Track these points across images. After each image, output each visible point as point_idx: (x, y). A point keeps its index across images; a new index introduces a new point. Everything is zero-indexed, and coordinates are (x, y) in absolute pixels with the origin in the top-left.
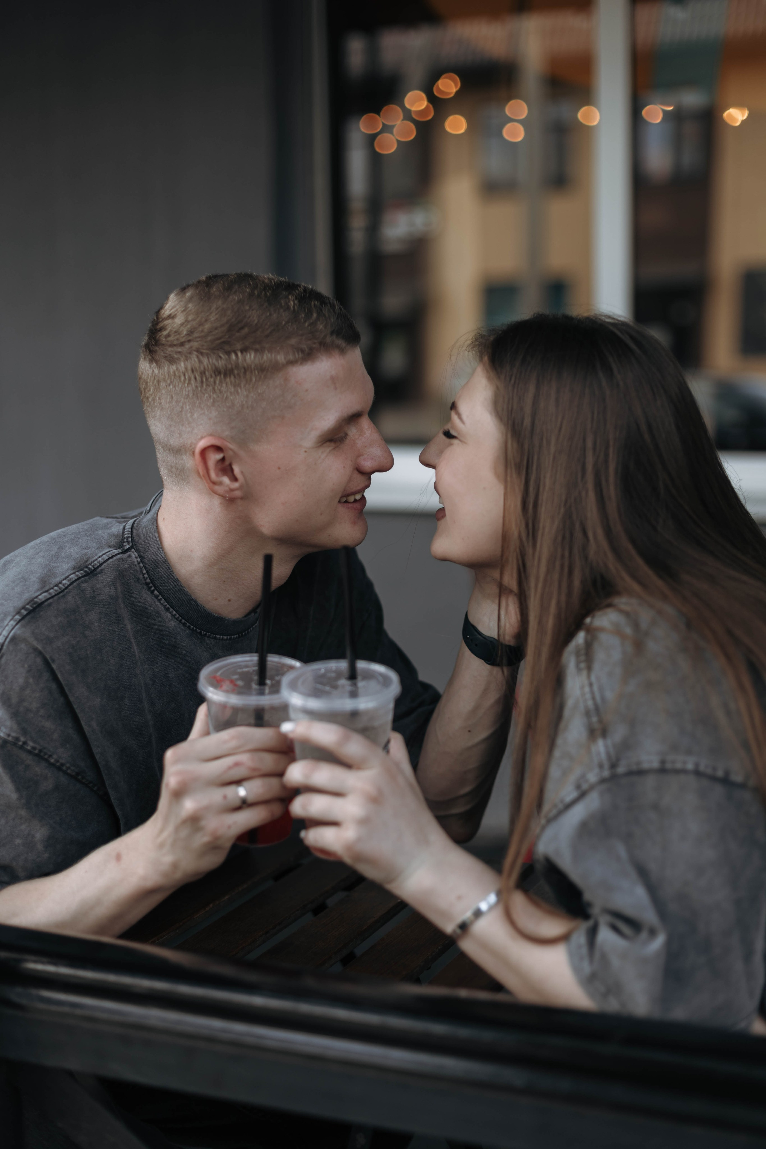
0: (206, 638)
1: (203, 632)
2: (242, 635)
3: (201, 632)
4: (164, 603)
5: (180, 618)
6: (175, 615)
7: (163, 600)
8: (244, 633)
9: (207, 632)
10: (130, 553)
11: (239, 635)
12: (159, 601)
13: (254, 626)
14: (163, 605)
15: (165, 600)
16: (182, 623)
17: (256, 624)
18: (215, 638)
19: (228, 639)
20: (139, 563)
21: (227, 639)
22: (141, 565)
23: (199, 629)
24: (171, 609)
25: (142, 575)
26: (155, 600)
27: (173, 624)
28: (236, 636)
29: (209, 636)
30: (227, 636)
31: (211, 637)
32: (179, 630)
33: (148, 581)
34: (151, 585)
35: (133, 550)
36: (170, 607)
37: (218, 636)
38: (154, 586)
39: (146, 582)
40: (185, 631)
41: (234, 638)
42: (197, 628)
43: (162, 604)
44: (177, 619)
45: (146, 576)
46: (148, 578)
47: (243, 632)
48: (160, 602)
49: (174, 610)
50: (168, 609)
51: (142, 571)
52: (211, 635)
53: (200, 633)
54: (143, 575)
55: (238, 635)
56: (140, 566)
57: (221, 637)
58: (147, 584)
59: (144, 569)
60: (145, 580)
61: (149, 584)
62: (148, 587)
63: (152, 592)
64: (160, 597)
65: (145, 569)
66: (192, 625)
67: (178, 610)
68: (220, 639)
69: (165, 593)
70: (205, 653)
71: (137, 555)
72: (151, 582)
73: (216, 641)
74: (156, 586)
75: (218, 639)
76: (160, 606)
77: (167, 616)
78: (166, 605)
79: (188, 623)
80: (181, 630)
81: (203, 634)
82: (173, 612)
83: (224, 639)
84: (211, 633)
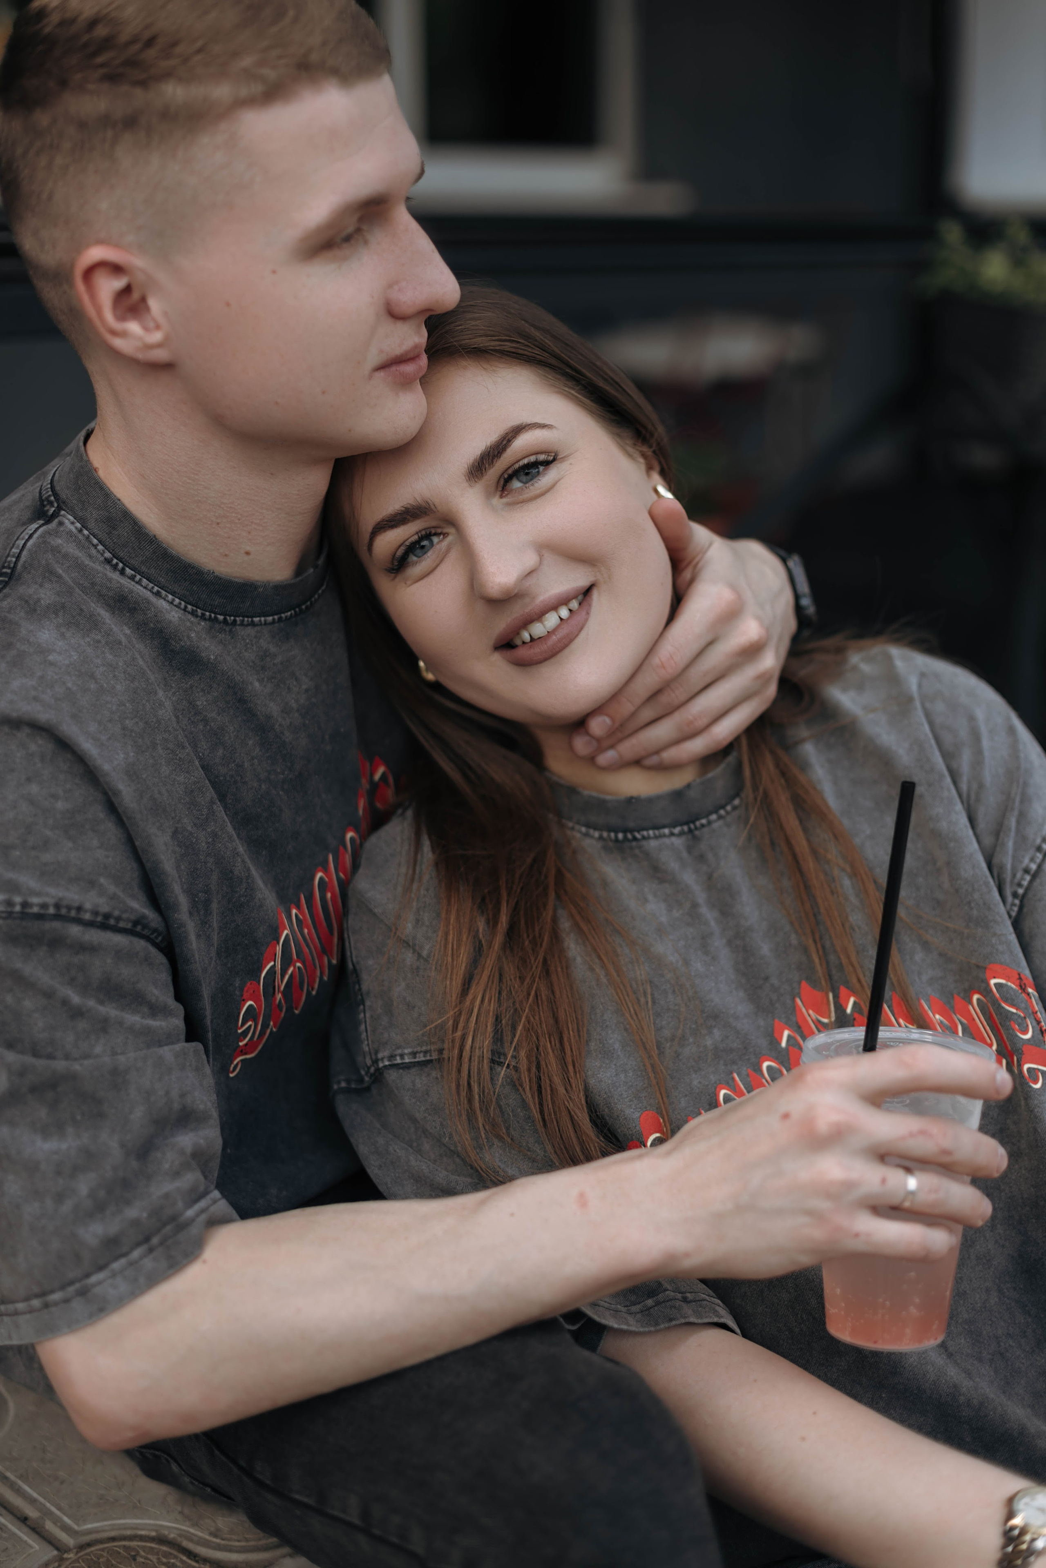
0: (238, 627)
1: (228, 618)
2: (301, 610)
4: (148, 585)
5: (183, 603)
7: (145, 580)
8: (304, 607)
9: (236, 616)
10: (60, 518)
12: (139, 582)
13: (320, 592)
14: (148, 589)
15: (147, 580)
16: (189, 613)
17: (324, 587)
18: (253, 624)
19: (276, 620)
20: (80, 531)
21: (274, 621)
22: (86, 532)
23: (220, 615)
24: (163, 593)
25: (92, 548)
26: (133, 583)
27: (174, 616)
28: (289, 613)
29: (242, 624)
30: (272, 615)
31: (245, 623)
32: (186, 624)
33: (108, 555)
34: (115, 561)
35: (63, 513)
36: (160, 589)
37: (256, 619)
38: (122, 562)
39: (105, 559)
40: (198, 623)
41: (287, 616)
42: (215, 613)
43: (145, 588)
44: (178, 606)
45: (100, 547)
46: (107, 551)
47: (303, 604)
48: (142, 585)
49: (168, 593)
50: (158, 594)
51: (91, 542)
52: (243, 621)
53: (225, 621)
54: (96, 548)
55: (293, 612)
56: (84, 536)
57: (263, 619)
58: (107, 561)
59: (92, 537)
60: (102, 554)
61: (112, 560)
62: (111, 565)
64: (138, 577)
65: (94, 537)
66: (206, 611)
67: (175, 592)
68: (261, 624)
69: (144, 569)
70: (246, 654)
71: (71, 518)
72: (114, 556)
73: (256, 628)
74: (124, 560)
75: (257, 625)
76: (144, 590)
77: (162, 604)
78: (153, 588)
79: (200, 609)
80: (192, 623)
81: (229, 621)
82: (167, 596)
83: (268, 622)
84: (244, 617)
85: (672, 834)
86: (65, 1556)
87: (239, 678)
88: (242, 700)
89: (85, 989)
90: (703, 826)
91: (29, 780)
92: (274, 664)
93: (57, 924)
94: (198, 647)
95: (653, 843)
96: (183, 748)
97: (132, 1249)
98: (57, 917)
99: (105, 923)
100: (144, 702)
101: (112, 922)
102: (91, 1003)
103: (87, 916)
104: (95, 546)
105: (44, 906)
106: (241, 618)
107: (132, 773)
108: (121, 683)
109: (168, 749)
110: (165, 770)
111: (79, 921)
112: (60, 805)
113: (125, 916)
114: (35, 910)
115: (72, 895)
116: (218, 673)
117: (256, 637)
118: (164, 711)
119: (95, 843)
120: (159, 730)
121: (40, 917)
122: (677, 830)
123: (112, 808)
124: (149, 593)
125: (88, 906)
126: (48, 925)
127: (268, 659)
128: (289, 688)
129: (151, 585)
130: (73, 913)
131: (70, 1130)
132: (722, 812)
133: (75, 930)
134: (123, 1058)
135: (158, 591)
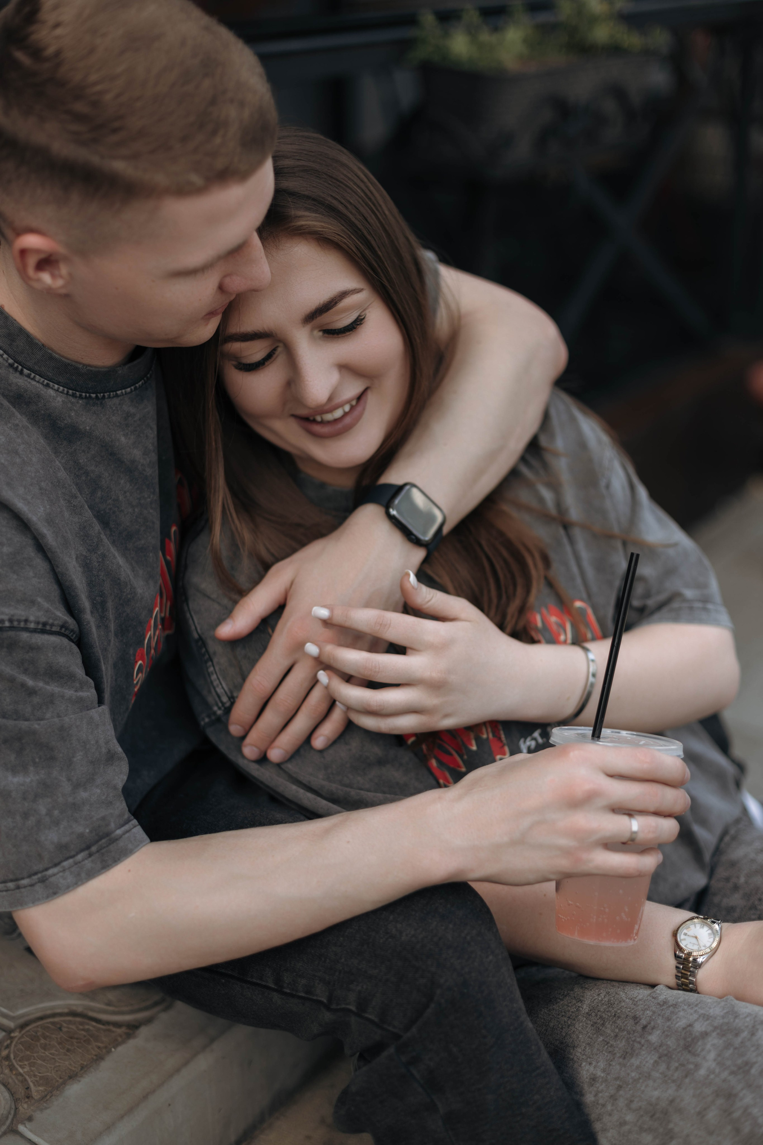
0: (106, 400)
1: (99, 395)
3: (97, 396)
4: (40, 380)
5: (66, 389)
6: (59, 388)
7: (37, 376)
9: (104, 393)
11: (144, 380)
12: (33, 379)
14: (40, 383)
15: (39, 376)
16: (70, 395)
18: (117, 396)
19: (133, 390)
21: (131, 391)
23: (93, 393)
24: (51, 384)
26: (29, 380)
27: (61, 400)
28: (141, 383)
29: (109, 397)
30: (130, 387)
32: (69, 405)
33: (11, 361)
34: (16, 365)
36: (48, 382)
37: (119, 392)
38: (21, 365)
39: (9, 364)
40: (78, 403)
41: (139, 385)
42: (89, 393)
43: (38, 382)
44: (62, 392)
45: (5, 356)
46: (9, 358)
48: (36, 381)
49: (55, 383)
50: (47, 385)
52: (110, 395)
53: (97, 397)
54: (2, 357)
57: (123, 391)
58: (11, 365)
60: (7, 361)
61: (14, 364)
62: (14, 368)
63: (21, 373)
64: (33, 375)
66: (83, 393)
67: (60, 382)
68: (123, 395)
69: (36, 368)
70: (114, 418)
72: (15, 361)
73: (119, 398)
74: (22, 363)
75: (120, 396)
76: (38, 384)
77: (51, 392)
78: (44, 381)
79: (78, 391)
80: (72, 403)
81: (100, 397)
82: (54, 386)
83: (127, 392)
84: (110, 392)
86: (12, 1035)
87: (109, 438)
88: (112, 454)
89: (35, 675)
92: (134, 421)
93: (11, 633)
94: (77, 423)
98: (11, 628)
99: (44, 629)
101: (48, 628)
102: (41, 684)
103: (32, 626)
106: (108, 393)
107: (50, 521)
108: (35, 456)
110: (67, 515)
111: (26, 629)
113: (56, 622)
115: (20, 612)
116: (93, 438)
117: (119, 405)
119: (31, 574)
120: (59, 487)
123: (41, 548)
124: (41, 386)
125: (32, 618)
127: (130, 418)
128: (147, 436)
129: (42, 379)
130: (22, 625)
131: (31, 769)
133: (25, 636)
134: (66, 719)
135: (47, 383)
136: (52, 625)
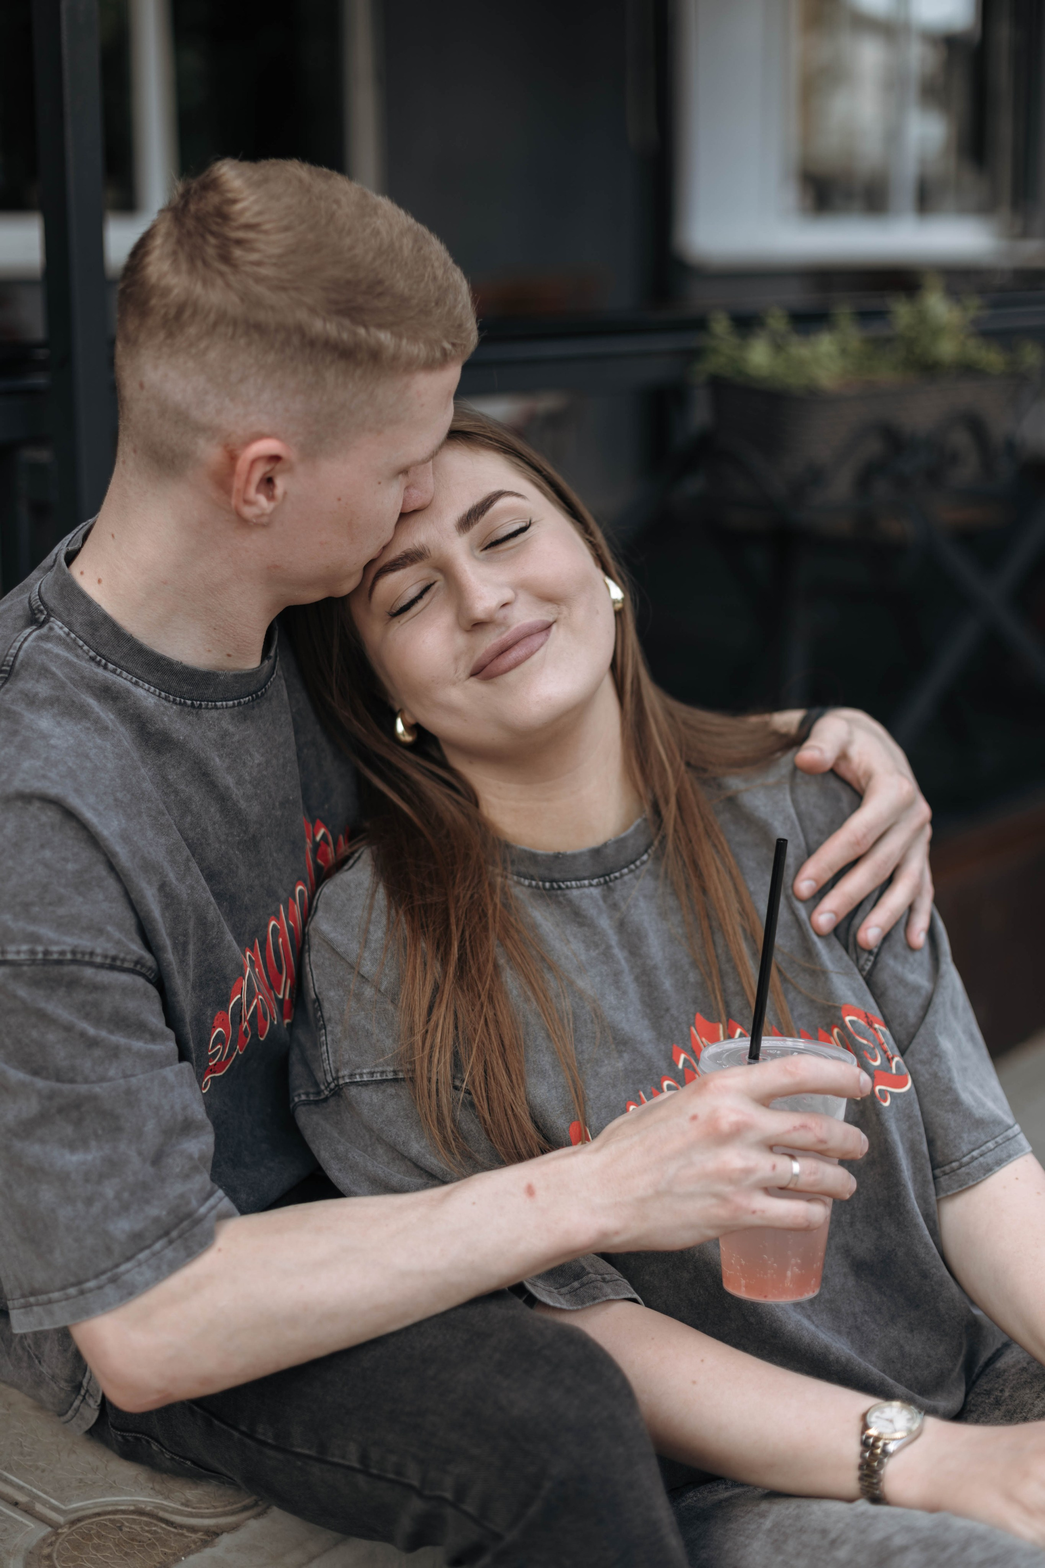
0: (203, 710)
1: (195, 702)
2: (257, 695)
3: (192, 703)
4: (128, 676)
5: (157, 690)
7: (125, 672)
8: (260, 693)
9: (201, 701)
10: (50, 624)
12: (120, 675)
13: (272, 679)
14: (128, 680)
15: (127, 672)
16: (163, 698)
17: (274, 676)
18: (216, 708)
19: (236, 705)
20: (68, 635)
21: (234, 706)
22: (73, 635)
23: (188, 700)
24: (141, 682)
25: (79, 649)
26: (115, 676)
27: (151, 702)
28: (247, 698)
29: (207, 708)
30: (234, 700)
31: (210, 706)
32: (162, 709)
33: (92, 653)
34: (98, 658)
35: (52, 619)
36: (138, 680)
37: (219, 704)
38: (105, 658)
39: (90, 657)
41: (244, 700)
42: (184, 699)
43: (125, 679)
44: (154, 694)
45: (86, 648)
46: (91, 650)
47: (259, 691)
48: (123, 677)
49: (145, 682)
50: (136, 684)
51: (77, 644)
52: (208, 705)
53: (192, 705)
54: (82, 649)
55: (251, 697)
56: (71, 638)
57: (224, 703)
58: (93, 659)
59: (78, 639)
60: (87, 654)
61: (96, 657)
62: (96, 662)
64: (119, 670)
65: (80, 639)
66: (177, 697)
67: (150, 682)
68: (223, 708)
69: (123, 663)
70: (209, 733)
71: (60, 624)
72: (97, 654)
73: (219, 711)
75: (220, 708)
76: (125, 681)
77: (140, 692)
78: (132, 678)
79: (172, 695)
80: (165, 707)
81: (196, 705)
82: (144, 685)
83: (229, 706)
84: (208, 701)
85: (591, 885)
87: (204, 755)
88: (205, 774)
89: (98, 1022)
90: (616, 878)
91: (42, 846)
92: (232, 742)
93: (73, 968)
94: (170, 729)
95: (575, 893)
96: (164, 814)
97: (154, 1242)
98: (74, 962)
99: (113, 965)
100: (131, 776)
101: (118, 963)
102: (103, 1034)
103: (98, 960)
104: (81, 647)
105: (62, 953)
106: (206, 703)
107: (125, 838)
109: (151, 816)
110: (150, 834)
111: (91, 964)
112: (70, 867)
113: (128, 957)
114: (55, 956)
115: (85, 943)
116: (186, 751)
117: (218, 719)
118: (146, 784)
119: (101, 897)
120: (143, 800)
121: (59, 962)
122: (595, 882)
123: (112, 867)
124: (129, 683)
125: (99, 950)
126: (66, 969)
127: (228, 738)
128: (244, 763)
129: (130, 676)
130: (87, 958)
131: (93, 1143)
132: (632, 867)
133: (89, 972)
134: (133, 1080)
135: (136, 681)
136: (123, 960)
